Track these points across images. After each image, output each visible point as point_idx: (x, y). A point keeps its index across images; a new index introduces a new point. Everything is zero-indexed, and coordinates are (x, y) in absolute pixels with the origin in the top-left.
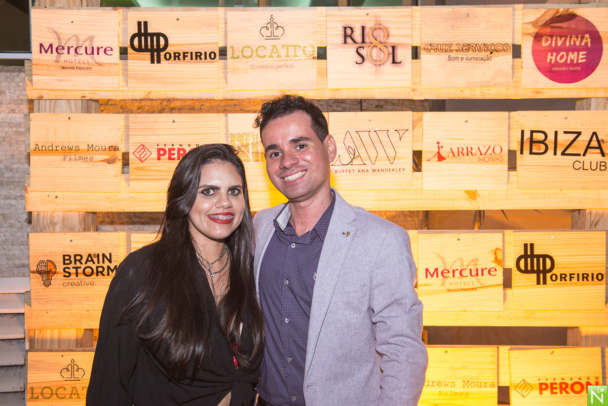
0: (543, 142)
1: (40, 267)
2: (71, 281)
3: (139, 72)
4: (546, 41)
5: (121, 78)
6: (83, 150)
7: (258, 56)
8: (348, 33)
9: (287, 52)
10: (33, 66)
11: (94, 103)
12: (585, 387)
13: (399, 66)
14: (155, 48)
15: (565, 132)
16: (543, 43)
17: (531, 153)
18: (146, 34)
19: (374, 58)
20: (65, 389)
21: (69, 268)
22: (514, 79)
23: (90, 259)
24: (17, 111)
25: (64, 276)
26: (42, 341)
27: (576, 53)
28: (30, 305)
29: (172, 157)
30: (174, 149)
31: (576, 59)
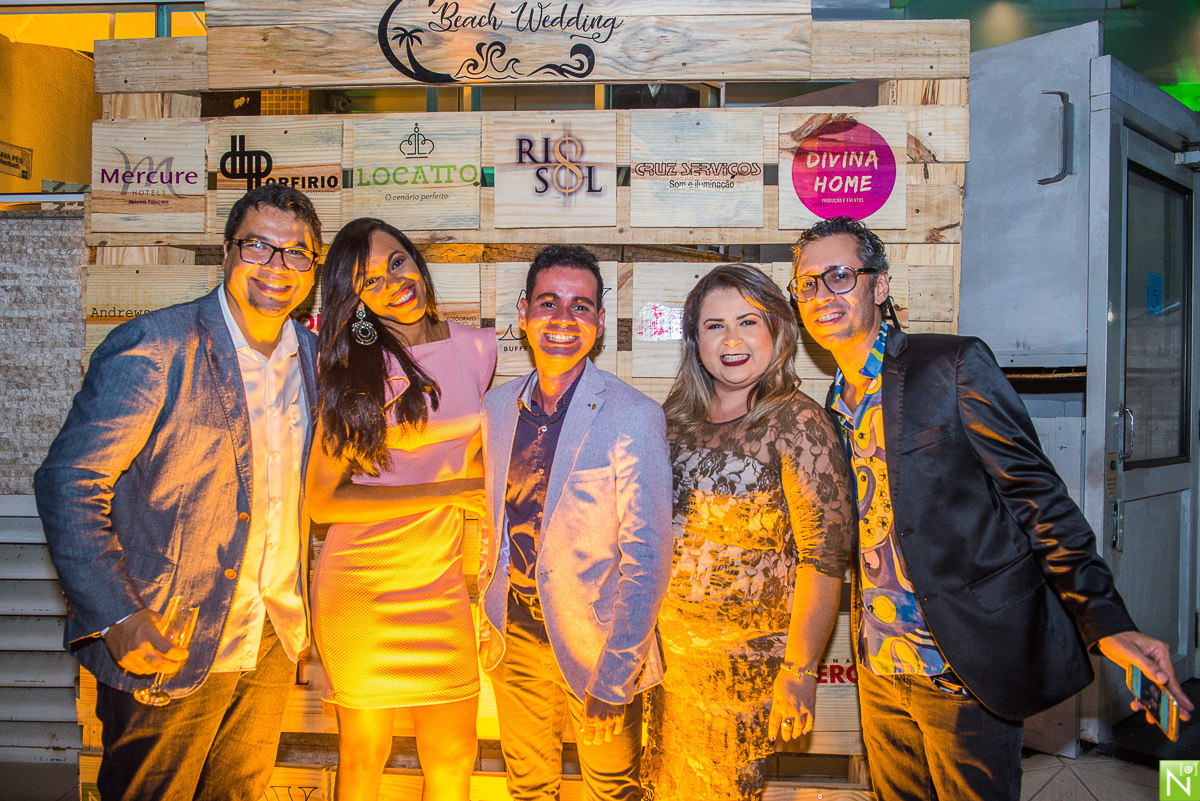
4: (813, 159)
5: (209, 215)
7: (396, 182)
8: (524, 149)
9: (438, 176)
10: (93, 200)
13: (598, 196)
14: (254, 172)
16: (808, 162)
18: (243, 153)
19: (562, 183)
22: (767, 215)
27: (856, 178)
31: (856, 186)
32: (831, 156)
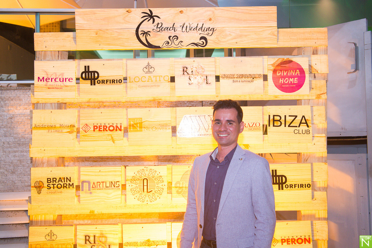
0: (279, 121)
1: (36, 184)
2: (51, 191)
3: (85, 90)
4: (279, 73)
5: (77, 92)
6: (58, 127)
7: (142, 81)
8: (185, 70)
9: (156, 79)
10: (35, 88)
11: (64, 104)
12: (304, 240)
13: (209, 85)
14: (93, 78)
15: (289, 116)
16: (277, 74)
17: (274, 126)
18: (89, 72)
20: (47, 245)
21: (50, 185)
22: (264, 91)
23: (60, 180)
24: (28, 109)
25: (48, 189)
26: (36, 221)
27: (293, 79)
28: (31, 203)
29: (101, 130)
30: (101, 126)
31: (293, 81)
32: (284, 72)
